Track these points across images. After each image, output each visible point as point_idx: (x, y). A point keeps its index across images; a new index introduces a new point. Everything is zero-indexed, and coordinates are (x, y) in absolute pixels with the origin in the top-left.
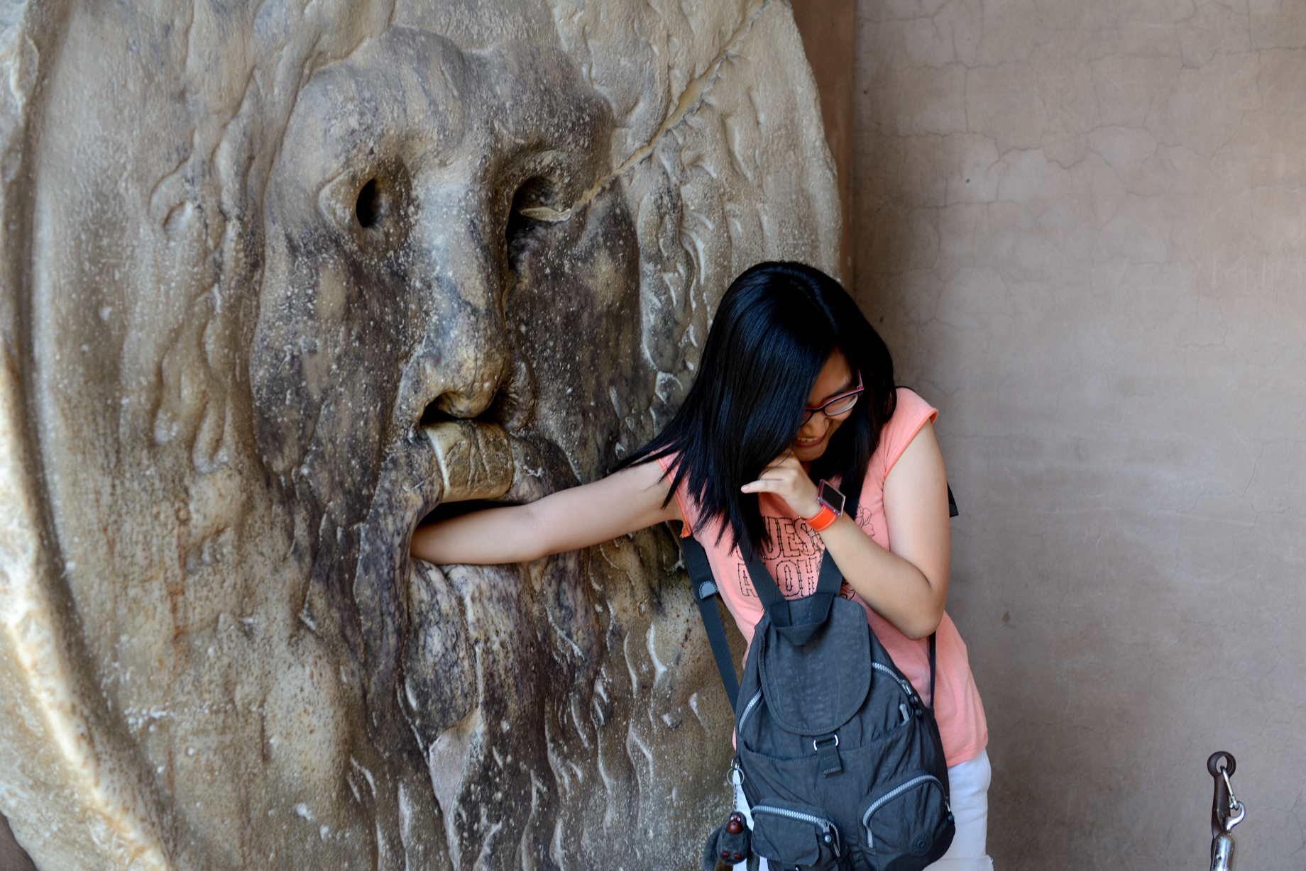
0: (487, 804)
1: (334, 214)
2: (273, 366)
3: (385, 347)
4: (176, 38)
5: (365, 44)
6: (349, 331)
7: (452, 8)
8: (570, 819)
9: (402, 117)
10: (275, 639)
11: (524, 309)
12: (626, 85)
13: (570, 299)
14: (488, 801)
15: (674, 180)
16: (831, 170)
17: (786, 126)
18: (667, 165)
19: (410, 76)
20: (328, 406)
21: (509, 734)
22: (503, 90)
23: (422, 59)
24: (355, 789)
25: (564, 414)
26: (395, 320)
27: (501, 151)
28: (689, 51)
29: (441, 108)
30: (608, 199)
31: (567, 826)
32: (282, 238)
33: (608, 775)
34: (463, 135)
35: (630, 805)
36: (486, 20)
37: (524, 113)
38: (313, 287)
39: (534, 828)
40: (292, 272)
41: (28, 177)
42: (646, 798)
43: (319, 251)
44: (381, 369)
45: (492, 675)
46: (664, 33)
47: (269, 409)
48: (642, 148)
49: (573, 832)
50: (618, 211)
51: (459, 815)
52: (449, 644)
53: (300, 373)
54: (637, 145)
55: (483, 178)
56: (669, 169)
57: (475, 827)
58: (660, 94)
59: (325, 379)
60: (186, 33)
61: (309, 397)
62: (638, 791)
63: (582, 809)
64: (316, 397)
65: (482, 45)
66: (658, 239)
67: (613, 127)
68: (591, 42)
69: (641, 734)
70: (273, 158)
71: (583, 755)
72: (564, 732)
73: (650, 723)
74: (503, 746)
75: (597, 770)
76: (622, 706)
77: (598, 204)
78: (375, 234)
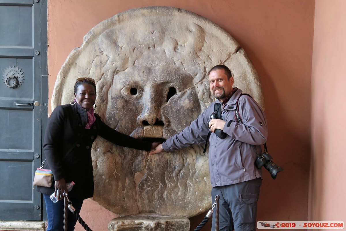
0: (146, 185)
1: (124, 93)
2: (109, 115)
3: (132, 113)
4: (88, 71)
5: (128, 69)
6: (124, 110)
7: (148, 62)
8: (169, 191)
9: (133, 79)
10: (100, 152)
11: (166, 108)
12: (193, 71)
13: (178, 107)
14: (146, 184)
15: (208, 87)
16: (257, 84)
17: (242, 76)
18: (206, 84)
19: (136, 73)
20: (120, 121)
21: (153, 175)
22: (158, 74)
23: (139, 70)
24: (115, 176)
25: (177, 126)
26: (135, 109)
27: (157, 83)
28: (210, 64)
29: (142, 77)
30: (190, 90)
31: (168, 192)
32: (111, 97)
33: (181, 187)
34: (147, 81)
35: (185, 192)
36: (156, 63)
37: (162, 77)
38: (116, 104)
39: (158, 191)
40: (112, 102)
41: (61, 89)
42: (190, 192)
43: (117, 99)
44: (131, 116)
45: (150, 165)
46: (203, 62)
47: (108, 121)
48: (199, 82)
49: (169, 194)
50: (193, 92)
51: (140, 185)
52: (142, 159)
53: (114, 116)
54: (198, 81)
55: (153, 87)
56: (207, 85)
57: (143, 187)
58: (202, 72)
59: (119, 117)
60: (90, 70)
61: (116, 120)
62: (188, 191)
63: (172, 190)
64: (118, 119)
65: (155, 67)
66: (203, 97)
67: (192, 78)
68: (184, 65)
69: (190, 181)
70: (110, 86)
71: (174, 182)
72: (170, 177)
73: (193, 180)
74: (151, 176)
75: (177, 185)
76: (186, 176)
77: (188, 91)
78: (135, 96)
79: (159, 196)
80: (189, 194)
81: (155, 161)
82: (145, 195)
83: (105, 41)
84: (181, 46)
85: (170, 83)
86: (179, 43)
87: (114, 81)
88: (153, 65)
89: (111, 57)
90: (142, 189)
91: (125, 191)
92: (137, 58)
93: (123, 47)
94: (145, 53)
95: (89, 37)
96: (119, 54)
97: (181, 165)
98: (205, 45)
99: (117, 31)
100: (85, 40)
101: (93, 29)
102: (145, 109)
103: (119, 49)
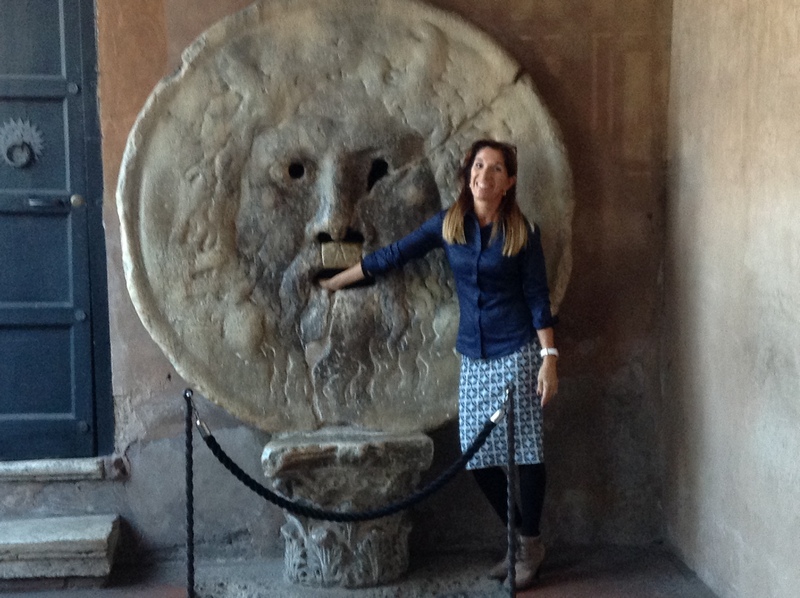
0: (331, 367)
1: (276, 174)
2: (246, 222)
3: (296, 217)
5: (284, 121)
6: (277, 211)
7: (327, 107)
8: (378, 380)
9: (297, 144)
10: (231, 303)
11: (367, 204)
12: (424, 125)
13: (393, 202)
18: (452, 152)
19: (302, 131)
20: (270, 234)
21: (345, 346)
23: (309, 124)
24: (264, 351)
26: (302, 208)
27: (348, 152)
28: (462, 109)
30: (418, 166)
31: (377, 382)
32: (248, 183)
33: (403, 369)
35: (412, 382)
38: (259, 198)
39: (357, 379)
40: (252, 194)
41: (138, 168)
42: (423, 380)
43: (262, 185)
45: (337, 325)
46: (445, 104)
47: (244, 235)
48: (438, 146)
49: (381, 385)
50: (424, 170)
51: (317, 368)
52: (319, 313)
53: (257, 224)
54: (435, 146)
55: (339, 161)
56: (453, 154)
57: (325, 373)
58: (443, 126)
59: (268, 226)
61: (261, 232)
62: (419, 377)
63: (386, 378)
64: (264, 231)
66: (446, 180)
67: (422, 140)
68: (404, 111)
69: (424, 358)
70: (246, 159)
71: (389, 359)
72: (380, 351)
73: (429, 355)
74: (341, 350)
75: (397, 366)
76: (415, 346)
77: (413, 167)
78: (299, 181)
79: (358, 391)
80: (422, 386)
81: (347, 317)
82: (328, 390)
83: (232, 62)
84: (398, 71)
85: (376, 150)
86: (393, 65)
87: (254, 147)
88: (339, 112)
89: (247, 96)
90: (322, 377)
91: (287, 384)
92: (304, 99)
93: (272, 76)
94: (321, 86)
95: (196, 54)
96: (263, 91)
97: (403, 325)
98: (449, 68)
99: (258, 40)
100: (187, 60)
101: (204, 35)
102: (324, 208)
103: (265, 78)
